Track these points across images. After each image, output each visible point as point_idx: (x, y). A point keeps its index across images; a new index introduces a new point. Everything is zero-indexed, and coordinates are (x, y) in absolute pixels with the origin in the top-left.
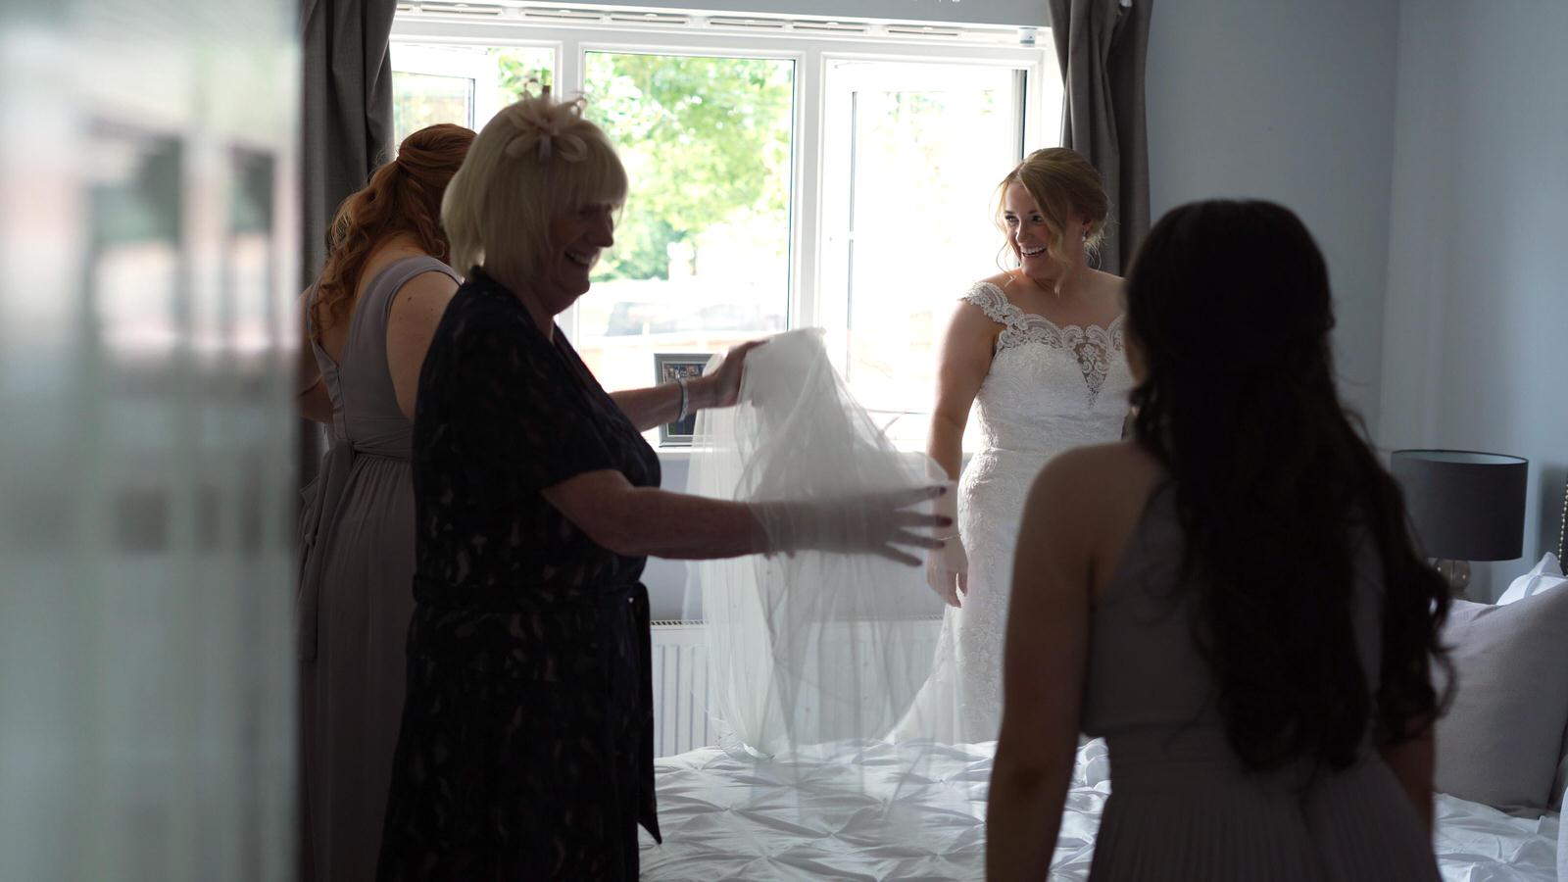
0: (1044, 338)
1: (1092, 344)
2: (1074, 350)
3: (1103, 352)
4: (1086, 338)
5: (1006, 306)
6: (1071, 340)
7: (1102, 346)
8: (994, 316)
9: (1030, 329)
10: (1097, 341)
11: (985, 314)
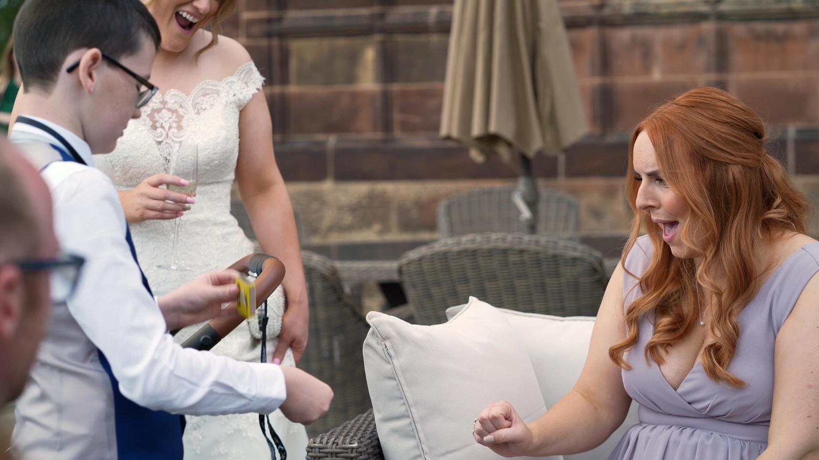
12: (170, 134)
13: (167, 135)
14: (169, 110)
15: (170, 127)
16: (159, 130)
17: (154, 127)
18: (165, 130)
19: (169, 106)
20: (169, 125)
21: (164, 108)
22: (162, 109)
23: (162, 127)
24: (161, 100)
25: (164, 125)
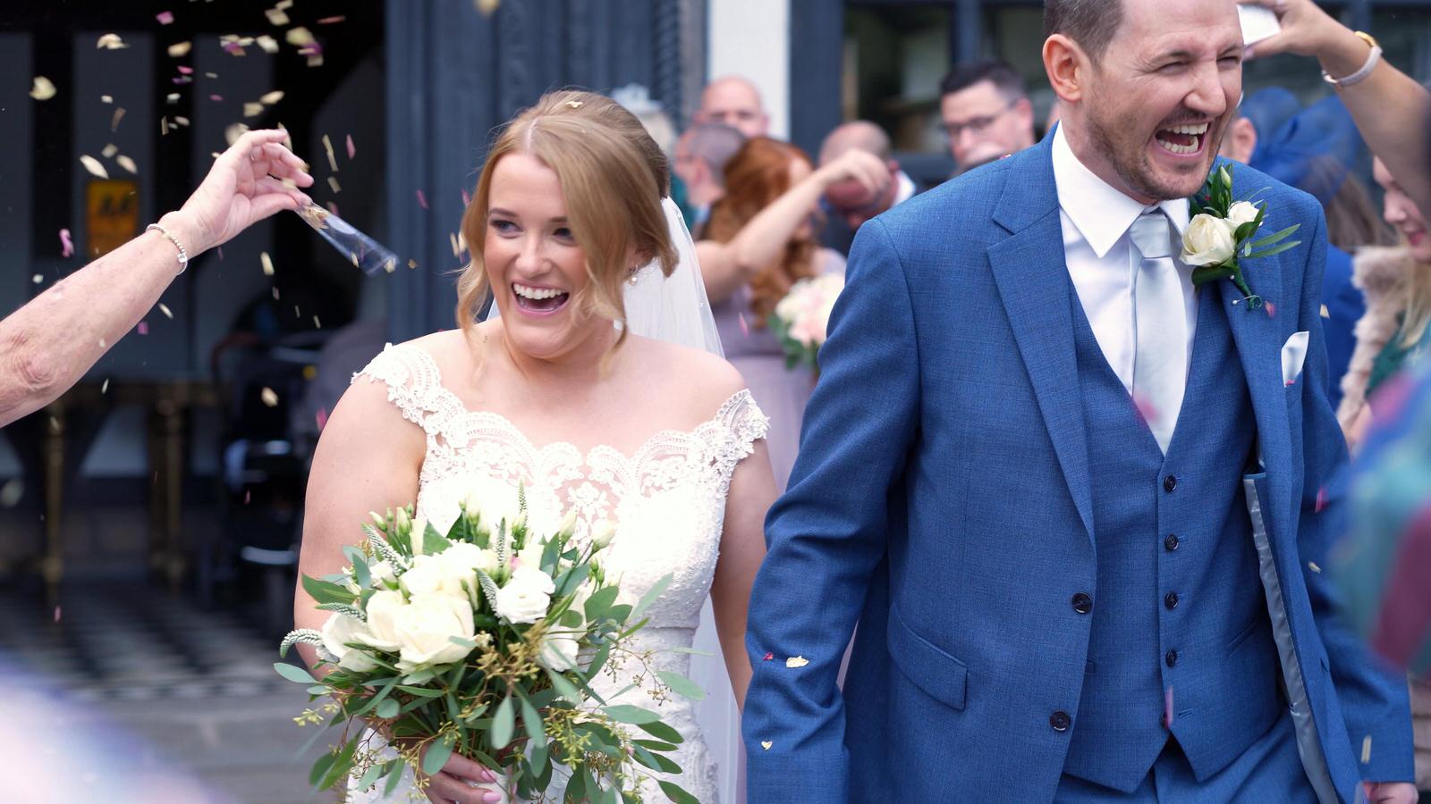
0: (493, 467)
1: (595, 483)
2: (557, 491)
3: (614, 500)
4: (586, 470)
5: (436, 390)
6: (554, 472)
7: (616, 488)
8: (406, 406)
9: (472, 443)
10: (607, 478)
11: (391, 398)
15: (595, 517)
19: (594, 475)
21: (586, 479)
22: (582, 481)
24: (580, 464)
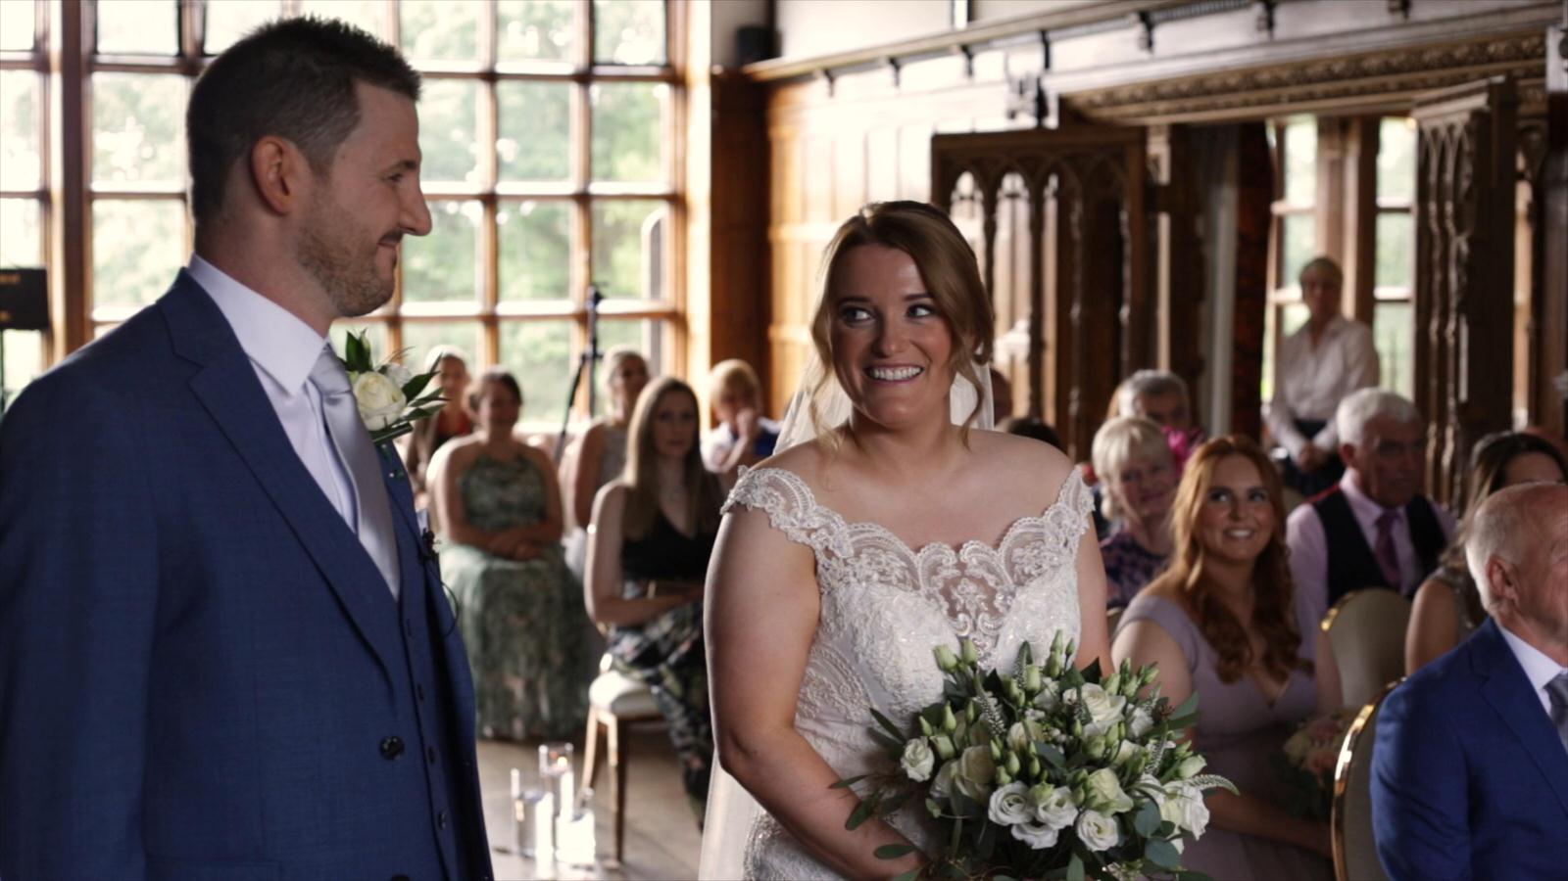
12: (979, 623)
13: (975, 625)
14: (972, 578)
15: (978, 612)
16: (961, 617)
17: (953, 613)
18: (970, 616)
19: (970, 571)
20: (975, 607)
21: (963, 575)
22: (960, 578)
23: (965, 611)
24: (955, 561)
25: (968, 607)
